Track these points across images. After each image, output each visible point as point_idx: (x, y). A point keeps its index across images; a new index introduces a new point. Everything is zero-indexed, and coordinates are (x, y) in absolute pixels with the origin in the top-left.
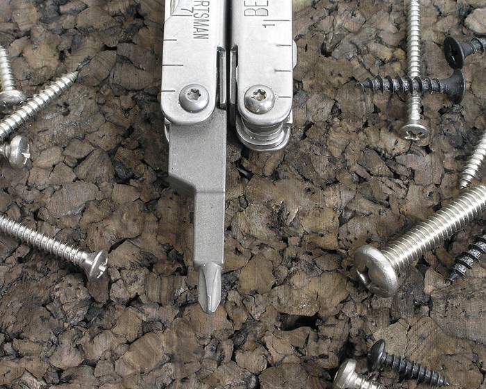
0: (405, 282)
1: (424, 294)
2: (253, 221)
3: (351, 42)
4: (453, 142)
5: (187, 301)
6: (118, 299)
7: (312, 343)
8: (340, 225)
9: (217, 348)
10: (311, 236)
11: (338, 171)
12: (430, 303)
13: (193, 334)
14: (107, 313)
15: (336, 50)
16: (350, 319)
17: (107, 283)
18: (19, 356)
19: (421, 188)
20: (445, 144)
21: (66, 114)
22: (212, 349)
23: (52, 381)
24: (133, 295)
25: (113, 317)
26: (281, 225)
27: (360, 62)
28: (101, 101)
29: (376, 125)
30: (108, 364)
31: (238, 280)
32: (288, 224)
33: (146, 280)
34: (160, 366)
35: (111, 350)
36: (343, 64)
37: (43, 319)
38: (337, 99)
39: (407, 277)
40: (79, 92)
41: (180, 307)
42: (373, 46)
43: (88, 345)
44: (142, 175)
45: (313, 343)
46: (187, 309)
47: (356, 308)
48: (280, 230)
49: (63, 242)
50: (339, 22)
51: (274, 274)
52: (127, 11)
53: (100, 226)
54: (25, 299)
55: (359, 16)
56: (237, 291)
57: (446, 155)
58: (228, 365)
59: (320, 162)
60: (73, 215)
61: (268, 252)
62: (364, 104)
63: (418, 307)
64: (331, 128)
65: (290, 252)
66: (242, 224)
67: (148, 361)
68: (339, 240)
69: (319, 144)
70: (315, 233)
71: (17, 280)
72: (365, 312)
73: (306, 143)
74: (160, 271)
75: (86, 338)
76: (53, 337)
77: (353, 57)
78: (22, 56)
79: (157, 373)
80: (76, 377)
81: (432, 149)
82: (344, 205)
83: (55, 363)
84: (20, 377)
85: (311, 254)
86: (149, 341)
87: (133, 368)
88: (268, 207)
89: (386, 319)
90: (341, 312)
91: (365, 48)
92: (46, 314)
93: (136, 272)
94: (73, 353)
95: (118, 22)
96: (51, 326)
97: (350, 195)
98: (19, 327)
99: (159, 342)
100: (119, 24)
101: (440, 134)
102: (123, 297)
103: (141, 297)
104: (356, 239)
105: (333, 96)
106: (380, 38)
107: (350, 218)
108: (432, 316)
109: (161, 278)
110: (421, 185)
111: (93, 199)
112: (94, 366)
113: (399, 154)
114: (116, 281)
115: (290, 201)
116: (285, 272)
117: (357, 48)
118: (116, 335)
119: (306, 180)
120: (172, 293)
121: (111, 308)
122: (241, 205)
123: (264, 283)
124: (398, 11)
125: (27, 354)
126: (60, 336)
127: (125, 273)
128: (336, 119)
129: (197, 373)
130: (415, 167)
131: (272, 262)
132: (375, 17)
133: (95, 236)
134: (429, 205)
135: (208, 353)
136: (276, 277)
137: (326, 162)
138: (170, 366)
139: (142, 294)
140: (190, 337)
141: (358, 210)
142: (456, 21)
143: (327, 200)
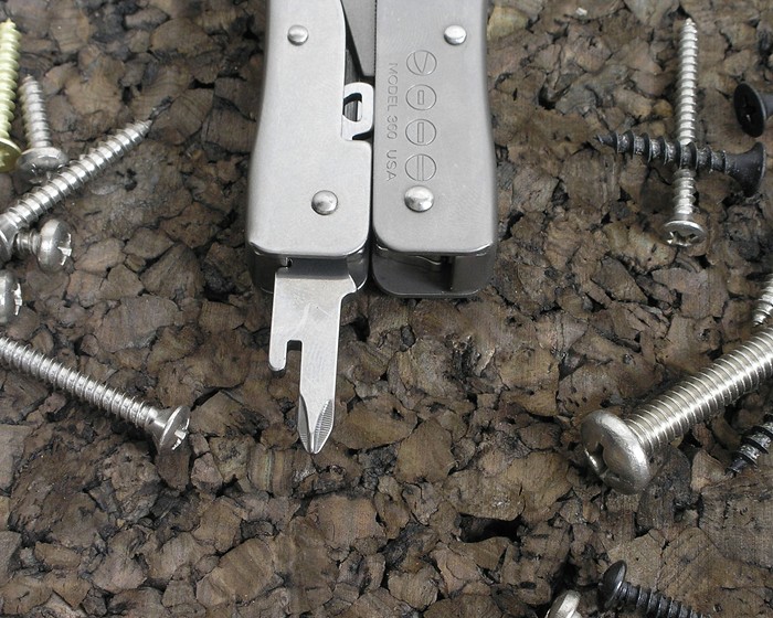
0: (660, 470)
1: (691, 490)
2: (423, 366)
3: (587, 88)
4: (745, 251)
5: (313, 491)
6: (204, 484)
7: (510, 564)
8: (561, 378)
9: (360, 567)
10: (515, 394)
11: (560, 292)
12: (700, 504)
13: (321, 543)
14: (187, 505)
15: (563, 100)
16: (571, 528)
17: (187, 457)
18: (44, 570)
19: (691, 322)
20: (731, 255)
21: (130, 188)
22: (351, 568)
23: (95, 611)
24: (228, 479)
25: (195, 512)
26: (467, 375)
27: (601, 120)
28: (187, 168)
29: (623, 220)
30: (185, 587)
31: (395, 459)
32: (478, 372)
33: (249, 455)
34: (267, 593)
35: (190, 565)
36: (573, 122)
37: (84, 512)
38: (562, 177)
39: (664, 464)
40: (153, 154)
41: (304, 499)
42: (622, 95)
43: (154, 556)
44: (248, 289)
45: (513, 563)
46: (313, 503)
47: (581, 510)
48: (465, 382)
49: (119, 390)
50: (569, 54)
51: (452, 451)
52: (233, 26)
53: (178, 366)
54: (55, 480)
55: (600, 46)
56: (394, 476)
57: (732, 271)
58: (376, 594)
59: (533, 276)
60: (137, 349)
61: (445, 417)
62: (604, 186)
63: (680, 511)
64: (551, 223)
65: (480, 418)
66: (405, 372)
67: (250, 584)
68: (558, 401)
69: (530, 248)
70: (521, 388)
71: (45, 448)
72: (595, 517)
73: (510, 246)
74: (272, 441)
75: (151, 545)
76: (99, 542)
77: (590, 110)
78: (64, 94)
79: (261, 604)
80: (134, 606)
81: (711, 261)
82: (567, 346)
83: (101, 583)
84: (44, 603)
85: (512, 422)
86: (250, 552)
87: (225, 594)
88: (447, 344)
89: (629, 528)
90: (558, 515)
91: (609, 98)
92: (89, 504)
93: (235, 442)
94: (130, 567)
95: (218, 44)
96: (96, 525)
97: (577, 331)
98: (46, 524)
99: (266, 553)
100: (219, 48)
101: (724, 237)
102: (212, 480)
103: (240, 482)
104: (585, 400)
105: (555, 172)
106: (633, 82)
107: (578, 367)
108: (702, 526)
109: (273, 454)
110: (692, 318)
111: (169, 324)
112: (162, 589)
113: (658, 268)
114: (201, 455)
115: (483, 336)
116: (470, 449)
117: (597, 96)
118: (199, 541)
119: (509, 304)
120: (290, 476)
121: (192, 498)
122: (405, 340)
123: (437, 466)
124: (662, 40)
125: (57, 567)
126: (110, 540)
127: (216, 442)
128: (559, 209)
129: (327, 605)
130: (682, 288)
131: (451, 432)
132: (626, 48)
133: (170, 383)
134: (703, 350)
135: (345, 574)
136: (456, 457)
137: (541, 277)
138: (284, 592)
139: (242, 477)
140: (317, 547)
141: (590, 354)
142: (756, 59)
143: (541, 337)
